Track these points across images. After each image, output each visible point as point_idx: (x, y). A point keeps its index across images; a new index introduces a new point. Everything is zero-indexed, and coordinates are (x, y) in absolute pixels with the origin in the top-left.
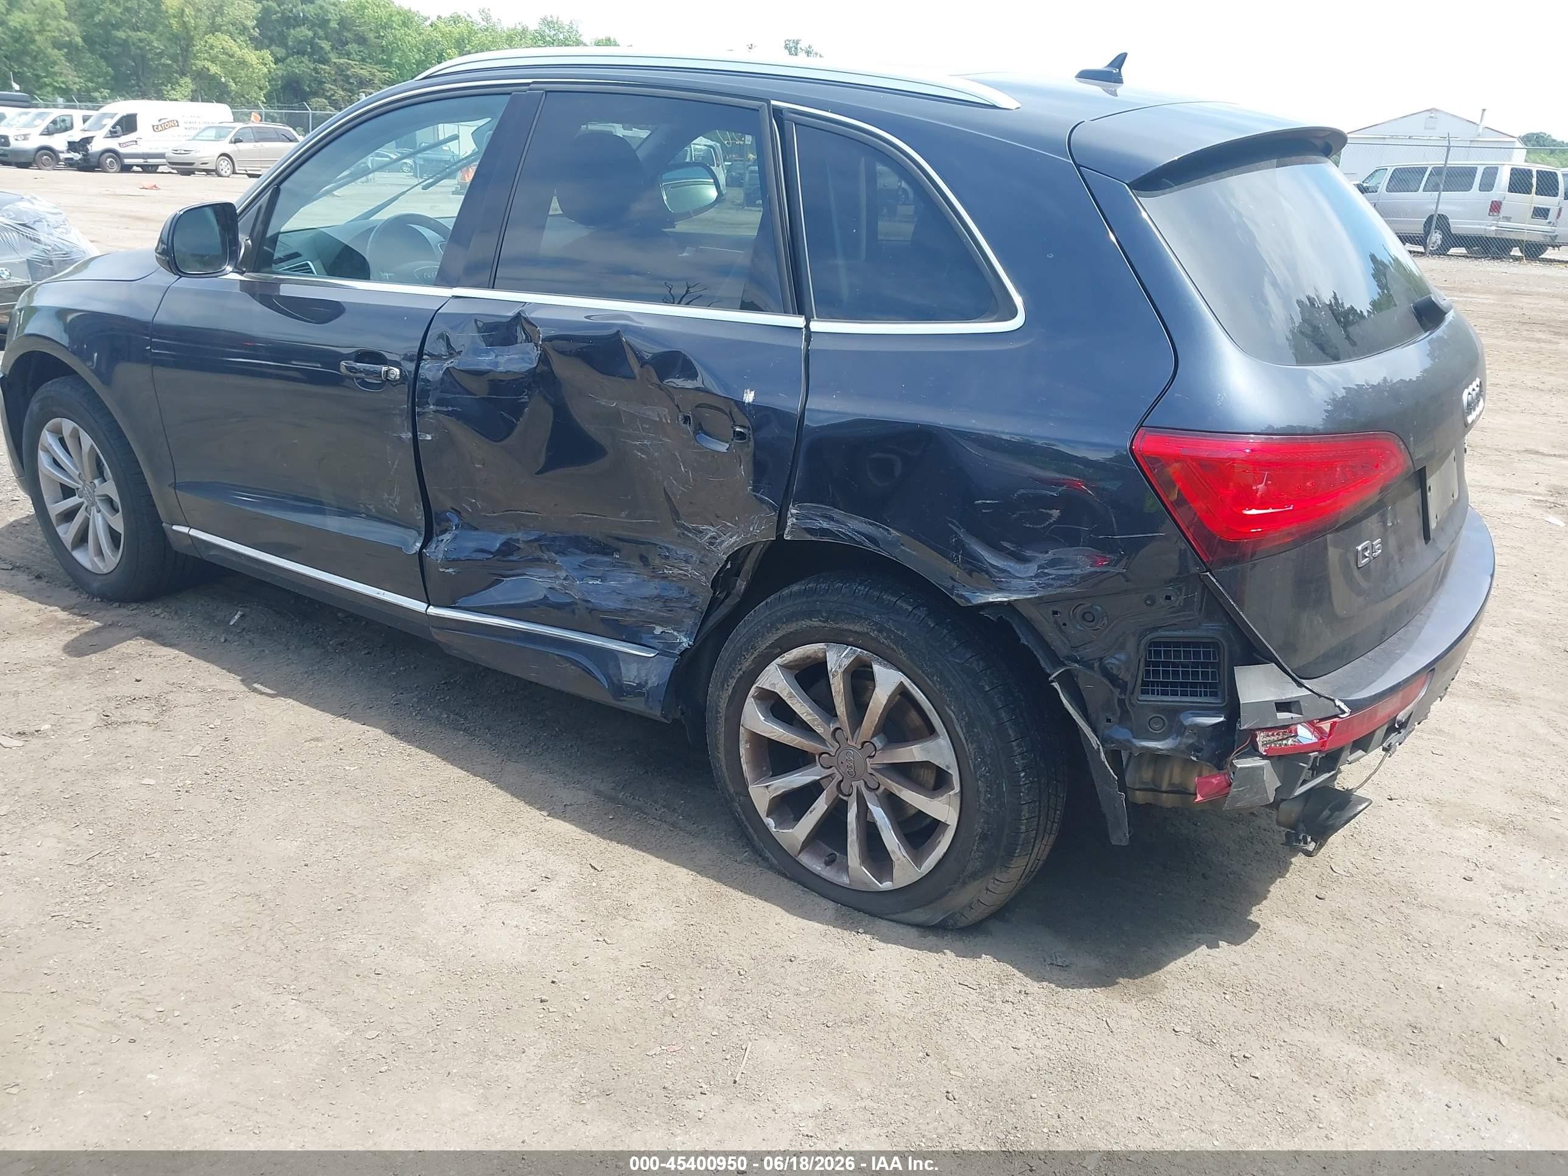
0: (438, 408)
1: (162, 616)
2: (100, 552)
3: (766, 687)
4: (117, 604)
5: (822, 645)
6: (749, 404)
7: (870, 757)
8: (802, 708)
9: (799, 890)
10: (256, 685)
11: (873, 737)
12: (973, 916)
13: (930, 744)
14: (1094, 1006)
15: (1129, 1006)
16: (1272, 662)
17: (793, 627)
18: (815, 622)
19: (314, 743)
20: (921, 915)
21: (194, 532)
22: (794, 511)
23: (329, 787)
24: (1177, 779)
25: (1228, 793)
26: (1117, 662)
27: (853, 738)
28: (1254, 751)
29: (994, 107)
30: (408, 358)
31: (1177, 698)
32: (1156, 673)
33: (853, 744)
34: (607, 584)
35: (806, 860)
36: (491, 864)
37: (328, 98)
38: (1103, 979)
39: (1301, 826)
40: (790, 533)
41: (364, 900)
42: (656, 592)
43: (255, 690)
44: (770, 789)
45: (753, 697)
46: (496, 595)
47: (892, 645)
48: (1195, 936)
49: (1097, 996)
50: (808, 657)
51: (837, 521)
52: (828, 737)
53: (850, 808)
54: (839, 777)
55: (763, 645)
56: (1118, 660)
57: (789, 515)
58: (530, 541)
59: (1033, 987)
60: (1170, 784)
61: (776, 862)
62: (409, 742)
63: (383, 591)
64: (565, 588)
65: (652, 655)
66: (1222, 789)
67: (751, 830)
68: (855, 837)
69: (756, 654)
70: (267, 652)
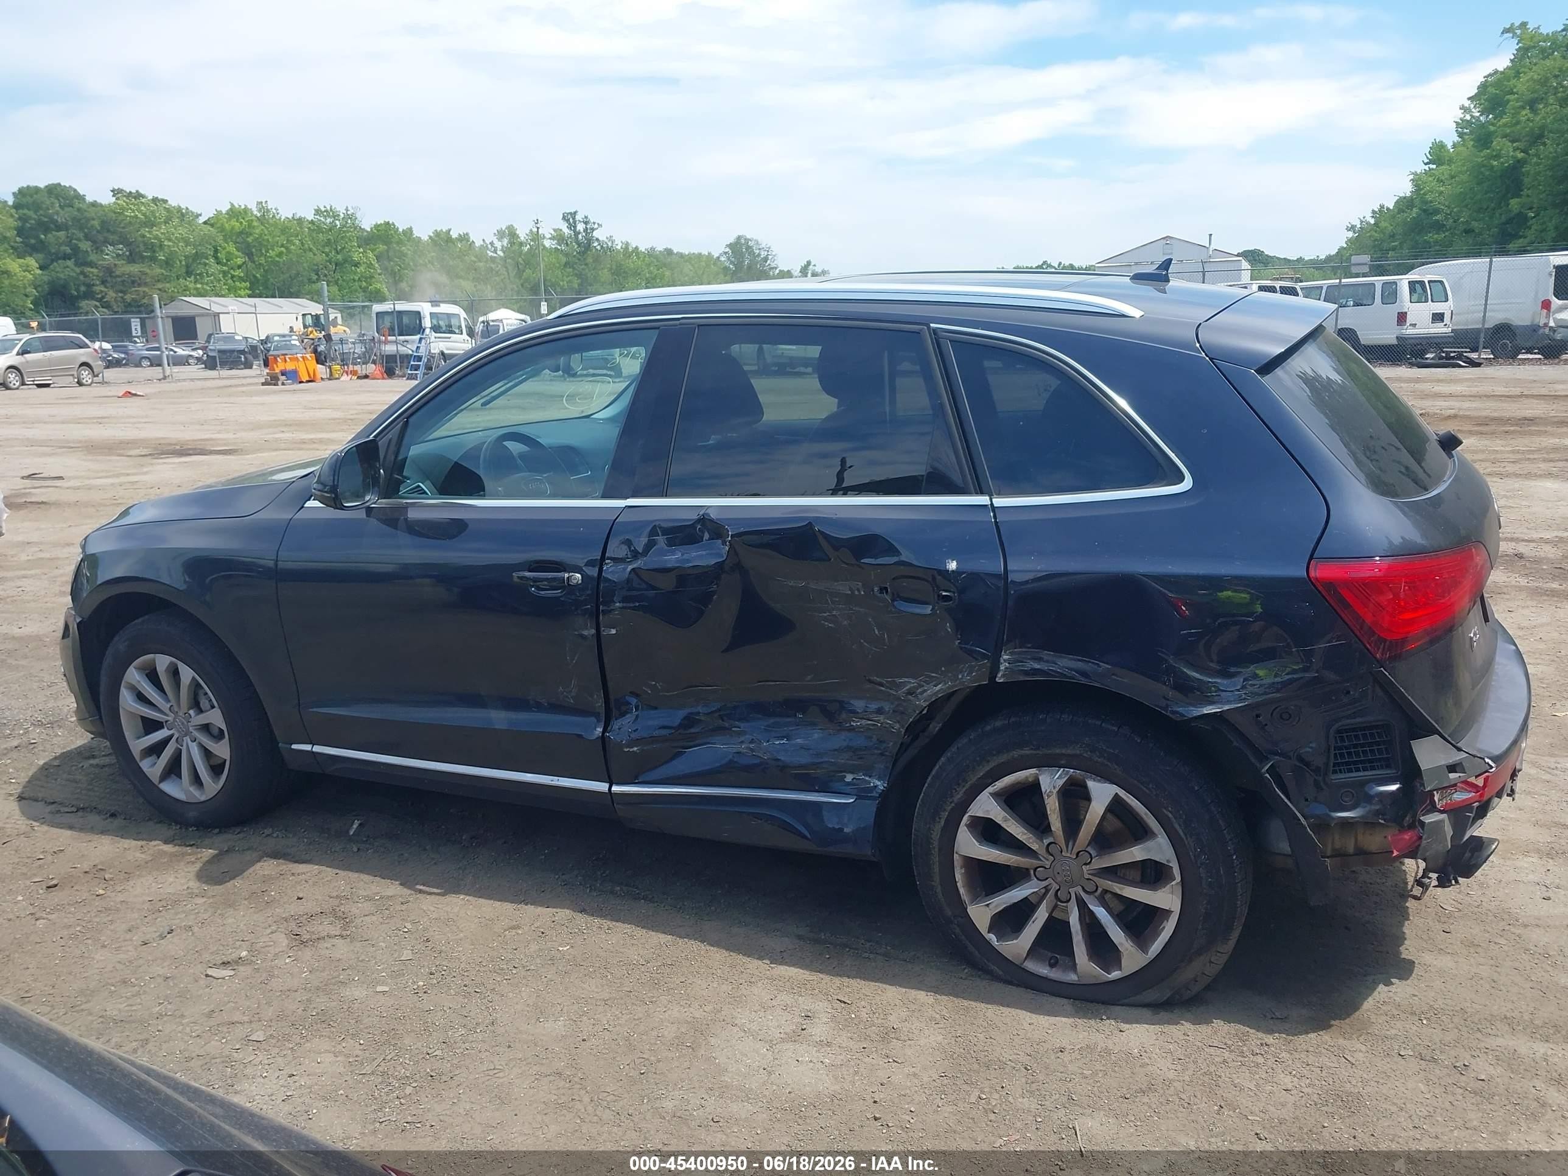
0: (625, 605)
1: (275, 835)
2: (197, 780)
3: (980, 814)
4: (217, 830)
5: (1033, 771)
6: (953, 571)
7: (1086, 864)
8: (1016, 829)
9: (1030, 994)
10: (418, 887)
11: (1088, 845)
12: (1196, 989)
13: (1150, 844)
14: (1326, 1047)
15: (1353, 1042)
16: (1435, 734)
17: (1003, 758)
18: (1027, 751)
19: (513, 932)
20: (1151, 995)
21: (317, 749)
22: (1006, 657)
23: (555, 968)
24: (1338, 845)
25: (1419, 845)
26: (1310, 750)
27: (1067, 847)
28: (1433, 808)
29: (1124, 316)
30: (590, 564)
31: (1361, 774)
32: (1342, 755)
33: (1069, 855)
34: (794, 742)
35: (1031, 966)
36: (751, 1013)
37: (100, 300)
38: (1320, 1024)
39: (1450, 869)
40: (1003, 676)
41: (659, 1061)
42: (845, 744)
43: (421, 891)
44: (991, 906)
45: (966, 825)
46: (679, 766)
47: (1106, 762)
48: (1370, 978)
49: (1325, 1037)
50: (1019, 783)
51: (1047, 661)
52: (1042, 852)
53: (1072, 912)
54: (1055, 887)
55: (973, 779)
56: (1311, 748)
57: (1002, 661)
58: (712, 712)
59: (1269, 1039)
60: (1334, 850)
61: (1001, 973)
62: (601, 916)
63: (557, 778)
64: (752, 750)
65: (852, 800)
66: (1415, 841)
67: (971, 948)
68: (1080, 937)
69: (968, 786)
70: (406, 855)
